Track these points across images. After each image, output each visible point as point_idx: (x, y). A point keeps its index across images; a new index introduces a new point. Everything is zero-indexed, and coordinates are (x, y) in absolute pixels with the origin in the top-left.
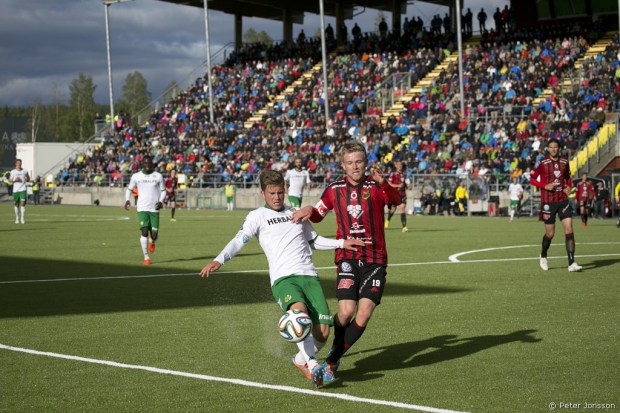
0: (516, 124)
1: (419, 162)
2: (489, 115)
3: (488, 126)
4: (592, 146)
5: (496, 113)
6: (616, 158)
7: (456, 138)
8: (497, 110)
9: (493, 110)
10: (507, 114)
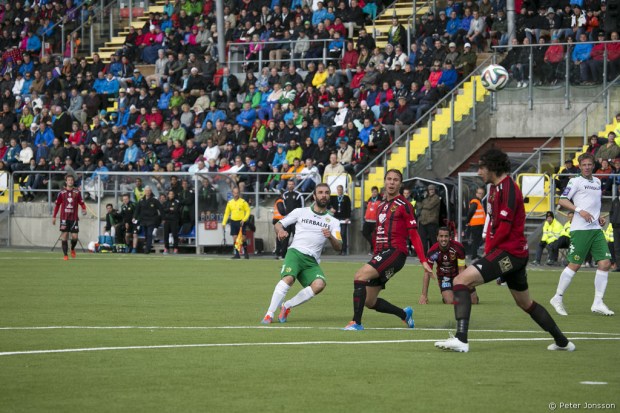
0: (311, 76)
1: (126, 147)
2: (266, 56)
3: (262, 79)
4: (442, 122)
5: (278, 52)
6: (491, 139)
7: (203, 103)
8: (281, 47)
9: (274, 47)
10: (298, 55)
